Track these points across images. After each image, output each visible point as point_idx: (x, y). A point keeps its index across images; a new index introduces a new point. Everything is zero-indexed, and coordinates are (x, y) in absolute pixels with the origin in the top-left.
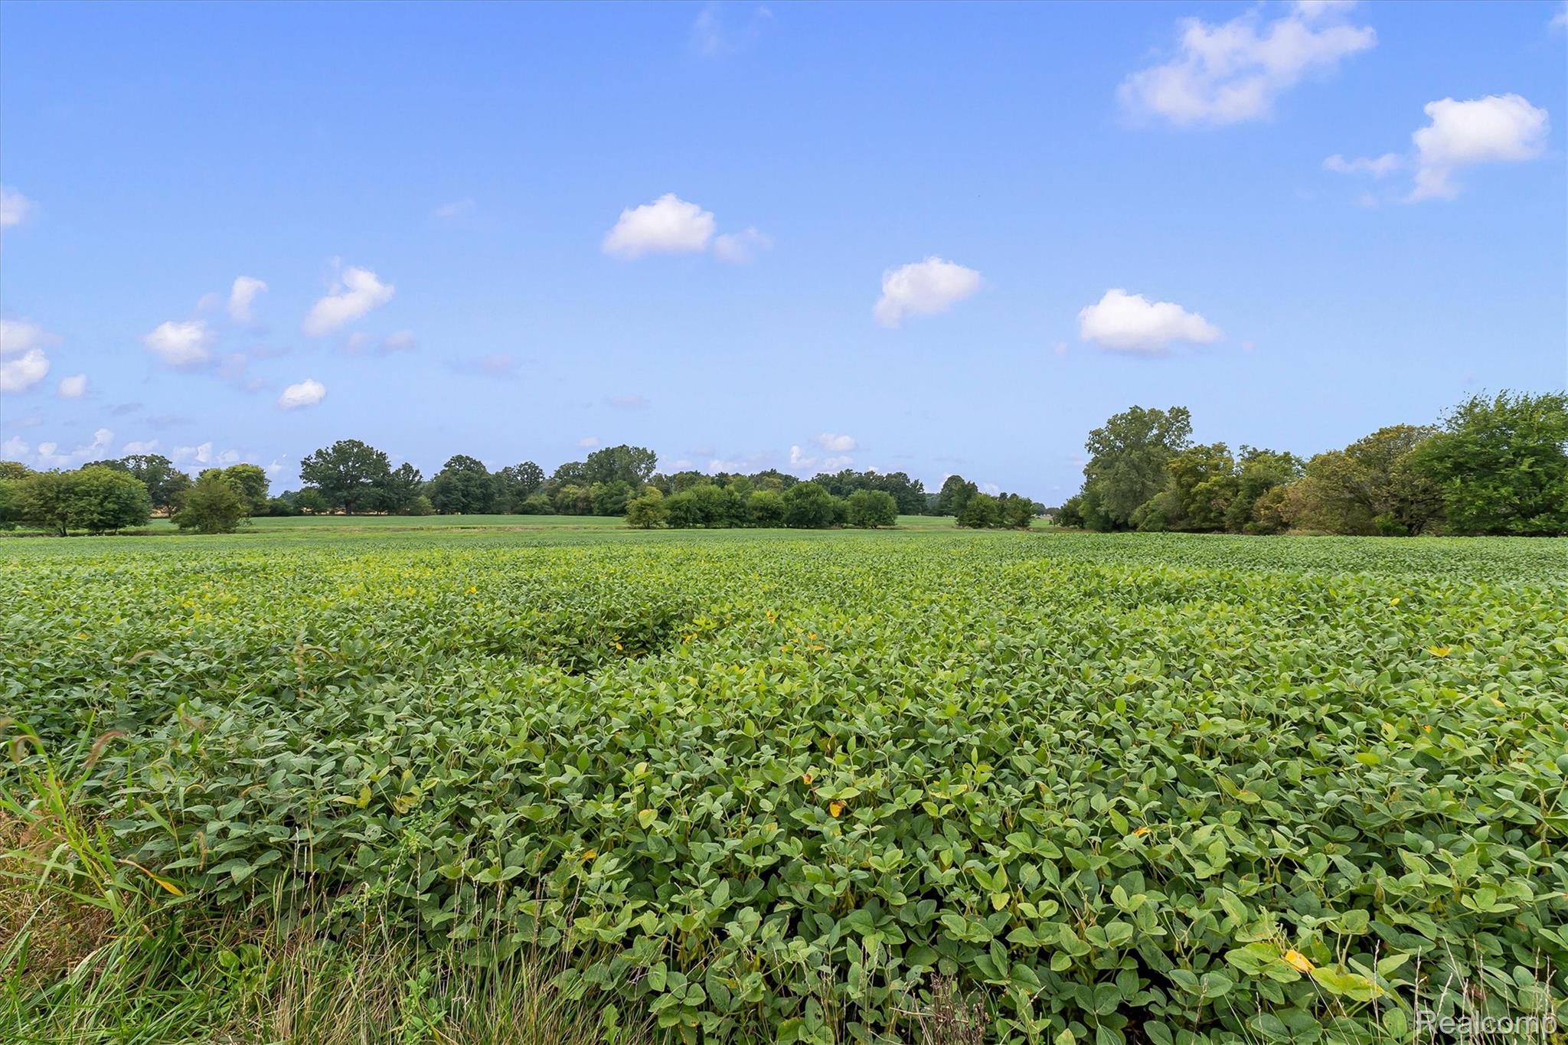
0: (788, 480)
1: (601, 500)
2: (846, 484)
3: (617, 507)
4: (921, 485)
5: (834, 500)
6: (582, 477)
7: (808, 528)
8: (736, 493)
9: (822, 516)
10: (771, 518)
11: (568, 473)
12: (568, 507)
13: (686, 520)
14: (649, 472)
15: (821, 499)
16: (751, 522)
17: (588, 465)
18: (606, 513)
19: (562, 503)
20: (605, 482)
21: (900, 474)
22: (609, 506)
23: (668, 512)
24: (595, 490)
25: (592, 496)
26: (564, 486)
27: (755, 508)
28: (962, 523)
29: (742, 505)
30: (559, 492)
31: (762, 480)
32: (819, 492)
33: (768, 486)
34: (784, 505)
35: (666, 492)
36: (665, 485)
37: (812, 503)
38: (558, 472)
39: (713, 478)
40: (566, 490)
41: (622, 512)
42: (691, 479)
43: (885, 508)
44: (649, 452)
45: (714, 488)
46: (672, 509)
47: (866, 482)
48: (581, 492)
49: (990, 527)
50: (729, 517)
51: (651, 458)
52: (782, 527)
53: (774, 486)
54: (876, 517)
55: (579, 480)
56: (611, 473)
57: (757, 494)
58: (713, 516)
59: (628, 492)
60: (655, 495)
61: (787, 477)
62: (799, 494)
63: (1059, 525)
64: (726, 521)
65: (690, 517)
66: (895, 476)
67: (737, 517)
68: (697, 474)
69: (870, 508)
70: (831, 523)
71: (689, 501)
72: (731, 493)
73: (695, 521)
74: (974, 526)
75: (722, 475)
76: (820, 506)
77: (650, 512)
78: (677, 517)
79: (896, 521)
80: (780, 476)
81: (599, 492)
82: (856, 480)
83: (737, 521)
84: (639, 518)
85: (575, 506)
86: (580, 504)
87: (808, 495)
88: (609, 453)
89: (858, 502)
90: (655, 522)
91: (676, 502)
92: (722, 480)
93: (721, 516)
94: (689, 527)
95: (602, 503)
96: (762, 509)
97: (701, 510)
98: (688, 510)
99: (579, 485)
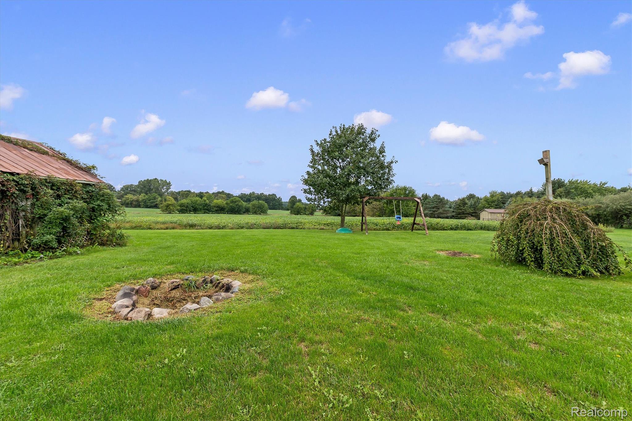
0: (229, 196)
1: (145, 201)
2: (252, 198)
3: (152, 204)
4: (281, 199)
5: (244, 204)
6: (135, 191)
7: (235, 214)
8: (207, 201)
9: (240, 210)
10: (221, 210)
11: (127, 189)
12: (128, 204)
13: (186, 210)
14: (167, 190)
15: (240, 204)
16: (213, 212)
17: (138, 186)
18: (147, 207)
19: (125, 202)
20: (147, 194)
21: (274, 194)
22: (149, 204)
23: (179, 208)
24: (142, 197)
25: (141, 199)
26: (126, 195)
27: (215, 207)
28: (291, 213)
29: (209, 205)
30: (123, 197)
31: (218, 195)
32: (239, 201)
33: (220, 197)
34: (226, 205)
35: (176, 199)
36: (177, 196)
37: (237, 205)
38: (123, 188)
39: (196, 194)
40: (127, 196)
41: (156, 206)
42: (187, 194)
43: (264, 207)
44: (168, 182)
45: (198, 198)
46: (180, 206)
47: (259, 197)
48: (135, 198)
49: (301, 215)
50: (204, 209)
51: (168, 185)
52: (225, 214)
53: (223, 198)
54: (261, 210)
55: (133, 193)
56: (150, 190)
57: (215, 201)
58: (197, 209)
59: (157, 198)
60: (171, 200)
61: (229, 194)
62: (232, 202)
63: (324, 214)
64: (203, 211)
65: (188, 210)
66: (271, 195)
67: (207, 210)
68: (189, 191)
69: (258, 207)
70: (244, 212)
71: (188, 203)
72: (205, 201)
73: (190, 211)
74: (295, 214)
75: (201, 193)
76: (239, 206)
77: (171, 207)
78: (183, 209)
79: (268, 212)
80: (226, 194)
81: (144, 198)
82: (256, 196)
83: (207, 211)
84: (166, 209)
85: (131, 204)
86: (134, 203)
87: (235, 202)
88: (149, 181)
89: (254, 205)
90: (173, 211)
91: (182, 204)
92: (201, 195)
93: (201, 209)
94: (188, 213)
95: (145, 202)
96: (217, 207)
97: (192, 207)
98: (187, 207)
99: (134, 195)
